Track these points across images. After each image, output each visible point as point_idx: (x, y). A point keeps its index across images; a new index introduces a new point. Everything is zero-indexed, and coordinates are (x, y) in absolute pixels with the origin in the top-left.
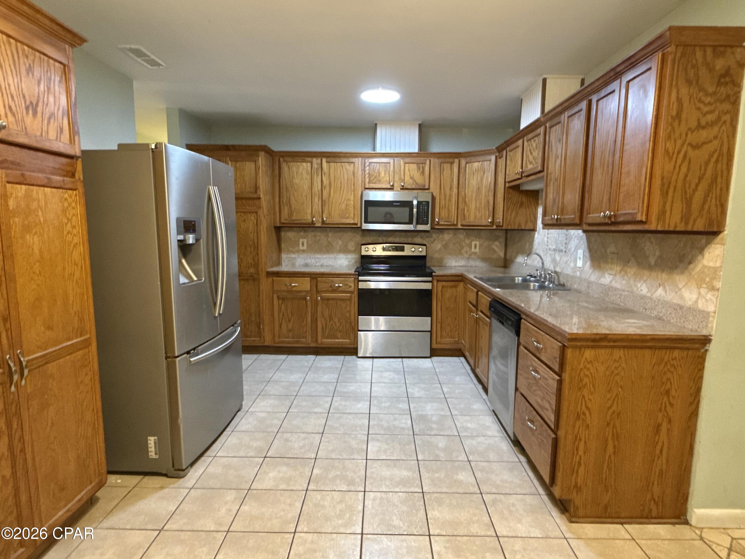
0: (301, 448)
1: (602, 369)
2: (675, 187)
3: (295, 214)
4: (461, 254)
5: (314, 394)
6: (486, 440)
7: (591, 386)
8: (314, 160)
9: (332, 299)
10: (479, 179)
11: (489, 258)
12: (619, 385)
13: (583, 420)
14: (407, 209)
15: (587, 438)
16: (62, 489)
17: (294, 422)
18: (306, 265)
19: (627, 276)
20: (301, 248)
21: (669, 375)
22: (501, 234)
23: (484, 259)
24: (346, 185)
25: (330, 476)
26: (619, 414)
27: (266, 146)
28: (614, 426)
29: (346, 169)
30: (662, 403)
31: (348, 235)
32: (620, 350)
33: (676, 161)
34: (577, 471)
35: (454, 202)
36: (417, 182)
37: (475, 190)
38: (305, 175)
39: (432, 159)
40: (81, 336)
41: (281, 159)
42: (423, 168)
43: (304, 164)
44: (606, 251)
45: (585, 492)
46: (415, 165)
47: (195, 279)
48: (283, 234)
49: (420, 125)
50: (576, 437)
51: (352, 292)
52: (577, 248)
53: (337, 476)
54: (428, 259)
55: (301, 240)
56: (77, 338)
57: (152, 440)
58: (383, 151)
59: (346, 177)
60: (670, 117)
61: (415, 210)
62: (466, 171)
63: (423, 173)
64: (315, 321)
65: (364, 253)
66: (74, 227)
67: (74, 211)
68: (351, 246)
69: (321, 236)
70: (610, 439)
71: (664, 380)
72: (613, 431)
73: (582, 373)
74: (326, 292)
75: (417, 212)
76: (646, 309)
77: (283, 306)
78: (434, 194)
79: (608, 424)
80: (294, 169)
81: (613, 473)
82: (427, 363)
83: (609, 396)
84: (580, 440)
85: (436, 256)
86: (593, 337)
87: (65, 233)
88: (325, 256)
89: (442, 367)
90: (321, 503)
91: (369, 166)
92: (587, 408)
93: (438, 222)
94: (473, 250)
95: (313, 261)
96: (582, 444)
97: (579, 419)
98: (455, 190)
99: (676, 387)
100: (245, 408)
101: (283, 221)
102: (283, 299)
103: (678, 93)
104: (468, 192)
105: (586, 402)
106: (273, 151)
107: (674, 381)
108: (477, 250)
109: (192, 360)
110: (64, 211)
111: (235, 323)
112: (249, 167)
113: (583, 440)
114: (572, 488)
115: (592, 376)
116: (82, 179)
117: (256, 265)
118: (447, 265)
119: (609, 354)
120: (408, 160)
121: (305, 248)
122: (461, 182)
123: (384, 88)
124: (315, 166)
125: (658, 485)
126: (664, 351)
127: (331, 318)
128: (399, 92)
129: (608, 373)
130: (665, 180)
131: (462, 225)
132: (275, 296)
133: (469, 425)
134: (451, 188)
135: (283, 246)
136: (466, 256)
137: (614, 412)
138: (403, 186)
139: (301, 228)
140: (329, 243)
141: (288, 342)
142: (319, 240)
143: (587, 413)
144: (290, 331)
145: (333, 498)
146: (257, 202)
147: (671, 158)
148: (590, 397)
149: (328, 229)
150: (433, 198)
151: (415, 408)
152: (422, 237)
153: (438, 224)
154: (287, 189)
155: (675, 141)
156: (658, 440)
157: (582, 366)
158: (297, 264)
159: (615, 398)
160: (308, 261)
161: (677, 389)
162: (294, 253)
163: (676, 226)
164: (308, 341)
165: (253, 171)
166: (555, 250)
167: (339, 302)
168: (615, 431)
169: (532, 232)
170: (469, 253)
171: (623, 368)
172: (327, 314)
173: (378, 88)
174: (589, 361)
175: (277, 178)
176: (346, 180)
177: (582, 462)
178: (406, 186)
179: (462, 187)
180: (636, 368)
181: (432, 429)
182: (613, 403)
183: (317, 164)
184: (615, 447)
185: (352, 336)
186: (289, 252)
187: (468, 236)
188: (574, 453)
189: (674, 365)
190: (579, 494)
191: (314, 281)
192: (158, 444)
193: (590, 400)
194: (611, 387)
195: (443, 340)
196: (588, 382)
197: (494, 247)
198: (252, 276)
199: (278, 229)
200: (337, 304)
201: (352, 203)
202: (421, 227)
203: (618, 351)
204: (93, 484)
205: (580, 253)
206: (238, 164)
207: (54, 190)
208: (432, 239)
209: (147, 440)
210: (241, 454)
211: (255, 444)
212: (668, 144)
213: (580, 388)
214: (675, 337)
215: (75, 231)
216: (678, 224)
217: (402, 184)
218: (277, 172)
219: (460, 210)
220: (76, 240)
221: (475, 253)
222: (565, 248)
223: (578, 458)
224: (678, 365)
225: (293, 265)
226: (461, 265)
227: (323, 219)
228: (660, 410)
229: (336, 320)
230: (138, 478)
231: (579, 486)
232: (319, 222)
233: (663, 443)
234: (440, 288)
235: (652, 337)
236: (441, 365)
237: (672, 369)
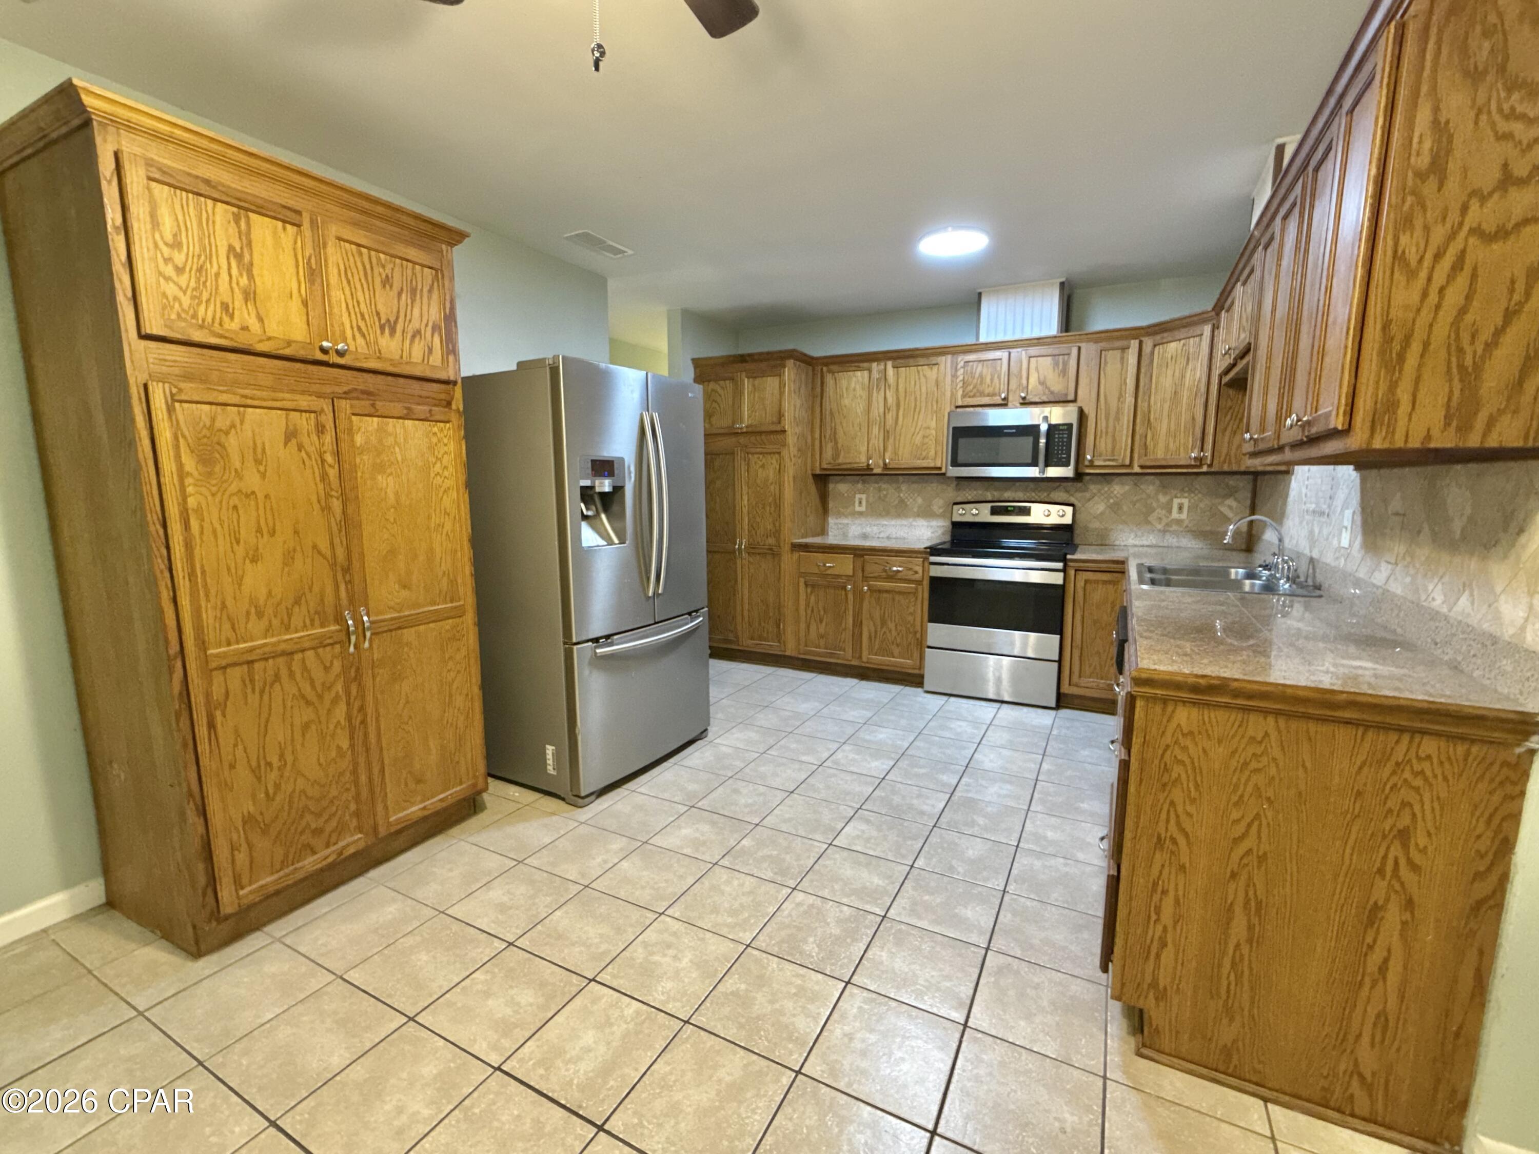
0: (746, 806)
1: (1219, 752)
2: (1426, 345)
3: (842, 453)
4: (1148, 523)
5: (819, 735)
6: (1066, 865)
7: (1191, 785)
8: (874, 365)
9: (887, 591)
10: (1177, 374)
11: (1212, 533)
12: (1264, 794)
13: (1172, 852)
14: (1030, 439)
15: (1181, 893)
16: (419, 781)
17: (762, 769)
18: (865, 536)
19: (1414, 566)
20: (857, 508)
21: (1405, 794)
22: (1241, 485)
23: (1198, 534)
24: (923, 404)
25: (760, 854)
26: (1262, 859)
27: (794, 350)
28: (1250, 883)
29: (925, 376)
30: (1385, 857)
31: (933, 487)
32: (1265, 718)
33: (1429, 279)
34: (1158, 956)
35: (1125, 422)
36: (1052, 389)
37: (1168, 396)
38: (859, 392)
39: (1083, 345)
40: (452, 602)
41: (825, 369)
42: (1065, 364)
43: (859, 373)
44: (1386, 509)
45: (1175, 1001)
46: (1049, 358)
47: (616, 541)
48: (831, 486)
49: (1062, 285)
50: (1155, 884)
51: (919, 582)
52: (1345, 506)
53: (770, 856)
54: (1077, 531)
55: (858, 496)
56: (445, 602)
57: (550, 749)
58: (992, 339)
59: (924, 389)
60: (1410, 174)
61: (1043, 441)
62: (1152, 361)
63: (1064, 372)
64: (858, 624)
65: (957, 518)
66: (446, 468)
67: (446, 449)
68: (938, 505)
69: (889, 490)
70: (1238, 909)
71: (1393, 803)
72: (1247, 894)
73: (1169, 752)
74: (876, 578)
75: (1047, 443)
76: (1436, 644)
77: (813, 599)
78: (1086, 410)
79: (1234, 875)
80: (844, 383)
81: (1246, 983)
82: (1045, 718)
83: (1235, 815)
84: (1164, 892)
85: (1095, 525)
86: (1191, 680)
87: (432, 475)
88: (893, 522)
89: (1068, 728)
90: (722, 887)
91: (963, 367)
92: (1183, 830)
93: (1091, 461)
94: (1175, 514)
95: (875, 528)
96: (1169, 901)
97: (1162, 849)
98: (1130, 400)
99: (1430, 824)
100: (711, 736)
101: (825, 466)
102: (813, 586)
103: (1436, 110)
104: (1155, 403)
105: (1177, 816)
106: (813, 358)
107: (1423, 811)
108: (1184, 516)
109: (598, 651)
110: (431, 448)
111: (696, 611)
112: (771, 383)
113: (1172, 893)
114: (1145, 986)
115: (1193, 763)
116: (461, 409)
117: (777, 533)
118: (1117, 543)
119: (1237, 724)
120: (1033, 351)
121: (863, 509)
122: (1142, 384)
123: (956, 228)
124: (875, 375)
125: (1373, 1045)
126: (1393, 736)
127: (884, 623)
128: (987, 233)
129: (1234, 763)
130: (1394, 328)
131: (1142, 467)
132: (802, 580)
133: (1050, 834)
134: (1121, 397)
135: (831, 505)
136: (1160, 527)
137: (1249, 852)
138: (1024, 398)
139: (857, 478)
140: (902, 501)
141: (819, 654)
142: (885, 496)
143: (1182, 841)
144: (822, 637)
145: (742, 885)
146: (780, 437)
147: (1412, 274)
148: (1189, 808)
149: (901, 478)
150: (1082, 415)
151: (967, 785)
152: (1067, 491)
153: (1091, 465)
154: (832, 413)
155: (1427, 229)
156: (1375, 941)
157: (1168, 739)
158: (850, 534)
159: (1252, 821)
160: (868, 530)
161: (1432, 831)
162: (846, 517)
163: (1428, 437)
164: (847, 656)
165: (776, 392)
166: (1314, 512)
167: (897, 597)
168: (1251, 893)
169: (1286, 477)
170: (1165, 521)
171: (1274, 759)
172: (877, 614)
173: (945, 228)
174: (1185, 731)
175: (818, 399)
176: (924, 396)
177: (1169, 939)
178: (1031, 398)
179: (1144, 393)
180: (1308, 765)
181: (973, 824)
182: (1247, 831)
183: (879, 372)
184: (1250, 928)
185: (916, 655)
186: (839, 515)
187: (1164, 488)
188: (1149, 917)
189: (1422, 772)
190: (1162, 1004)
191: (859, 562)
192: (557, 756)
193: (1190, 815)
194: (1241, 796)
195: (1084, 681)
196: (1184, 776)
197: (1224, 509)
198: (771, 549)
199: (822, 480)
200: (893, 599)
201: (934, 432)
202: (1053, 472)
203: (1261, 719)
204: (464, 786)
205: (1348, 513)
206: (757, 382)
207: (417, 422)
208: (1088, 495)
209: (544, 749)
210: (666, 796)
211: (692, 787)
212: (1404, 240)
213: (1164, 785)
214: (1426, 705)
215: (446, 473)
216: (1435, 432)
217: (1023, 395)
218: (818, 390)
219: (1137, 438)
220: (448, 483)
221: (1179, 522)
222: (1329, 506)
223: (1160, 928)
224: (1435, 776)
225: (845, 535)
226: (1145, 543)
227: (884, 460)
228: (1381, 872)
229: (892, 625)
230: (537, 795)
231: (1161, 986)
232: (879, 466)
233: (1389, 951)
234: (1080, 584)
235: (1352, 697)
236: (1068, 724)
237: (1418, 782)
